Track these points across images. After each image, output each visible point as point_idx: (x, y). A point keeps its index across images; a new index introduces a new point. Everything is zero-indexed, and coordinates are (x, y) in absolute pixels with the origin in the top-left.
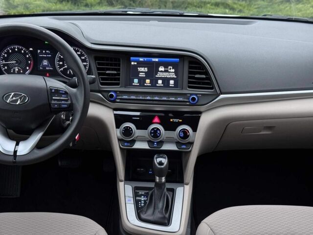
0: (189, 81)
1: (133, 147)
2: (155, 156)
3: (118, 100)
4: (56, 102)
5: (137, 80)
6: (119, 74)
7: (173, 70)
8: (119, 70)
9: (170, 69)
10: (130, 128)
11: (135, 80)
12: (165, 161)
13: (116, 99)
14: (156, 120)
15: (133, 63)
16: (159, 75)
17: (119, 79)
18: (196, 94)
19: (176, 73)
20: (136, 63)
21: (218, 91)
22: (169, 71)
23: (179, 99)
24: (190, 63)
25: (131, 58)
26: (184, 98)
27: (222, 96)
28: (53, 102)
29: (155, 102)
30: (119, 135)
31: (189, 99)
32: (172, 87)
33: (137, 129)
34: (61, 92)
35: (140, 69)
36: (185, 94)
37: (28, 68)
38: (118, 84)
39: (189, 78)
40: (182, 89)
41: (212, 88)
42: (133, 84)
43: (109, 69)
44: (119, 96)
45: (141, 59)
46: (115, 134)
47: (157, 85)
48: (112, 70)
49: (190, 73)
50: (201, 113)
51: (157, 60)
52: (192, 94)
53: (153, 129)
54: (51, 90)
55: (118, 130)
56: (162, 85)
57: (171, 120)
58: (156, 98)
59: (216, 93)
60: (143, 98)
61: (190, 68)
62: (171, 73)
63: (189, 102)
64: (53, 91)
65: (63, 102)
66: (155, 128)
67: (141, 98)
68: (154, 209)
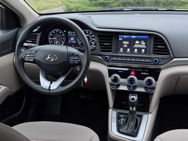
0: (154, 50)
1: (118, 89)
2: (130, 95)
3: (110, 61)
4: (72, 60)
5: (122, 49)
6: (111, 46)
7: (144, 43)
8: (112, 43)
9: (143, 42)
10: (117, 77)
11: (121, 49)
12: (136, 98)
13: (109, 60)
14: (133, 73)
15: (120, 39)
16: (136, 46)
17: (111, 48)
18: (158, 58)
19: (146, 45)
20: (122, 39)
21: (172, 56)
22: (142, 43)
23: (147, 61)
24: (155, 38)
25: (119, 36)
26: (150, 60)
27: (175, 59)
28: (70, 60)
29: (132, 62)
30: (110, 81)
31: (153, 60)
32: (143, 53)
33: (121, 78)
34: (75, 55)
35: (124, 42)
36: (151, 58)
37: (63, 42)
38: (111, 51)
39: (154, 48)
40: (149, 55)
41: (168, 54)
42: (120, 51)
43: (106, 43)
44: (111, 58)
45: (125, 37)
46: (108, 80)
47: (134, 52)
48: (108, 43)
49: (154, 45)
50: (160, 70)
51: (134, 37)
52: (155, 58)
53: (130, 78)
54: (70, 53)
55: (110, 78)
56: (137, 52)
57: (142, 73)
58: (133, 60)
59: (171, 57)
60: (125, 60)
61: (155, 41)
62: (143, 45)
63: (153, 62)
64: (71, 54)
65: (76, 60)
66: (131, 78)
67: (124, 59)
68: (128, 126)
